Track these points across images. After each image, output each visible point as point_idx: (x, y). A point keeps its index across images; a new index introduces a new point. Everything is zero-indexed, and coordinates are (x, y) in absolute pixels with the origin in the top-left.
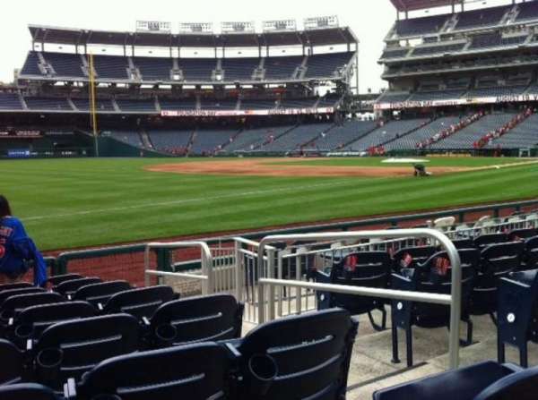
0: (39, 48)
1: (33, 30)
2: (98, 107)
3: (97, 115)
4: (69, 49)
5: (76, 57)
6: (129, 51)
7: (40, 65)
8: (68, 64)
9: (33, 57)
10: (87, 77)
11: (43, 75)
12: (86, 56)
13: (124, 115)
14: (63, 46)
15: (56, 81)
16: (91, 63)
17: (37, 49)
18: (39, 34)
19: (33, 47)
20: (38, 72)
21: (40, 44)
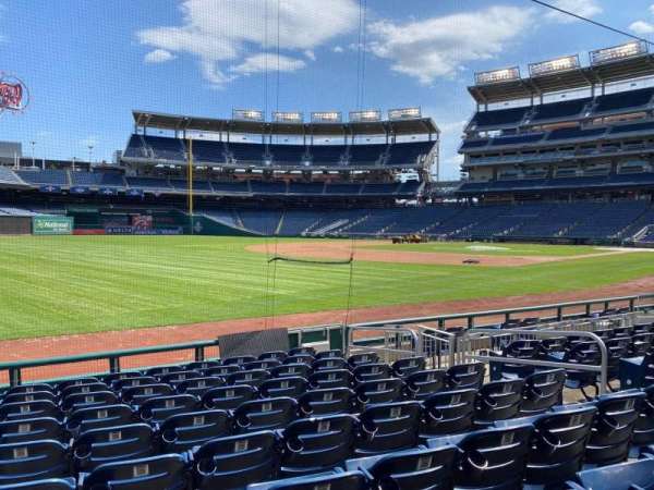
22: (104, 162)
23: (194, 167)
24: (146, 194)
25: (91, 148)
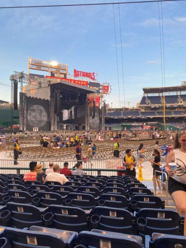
0: (146, 95)
1: (144, 90)
2: (166, 115)
3: (166, 118)
4: (156, 95)
5: (159, 97)
6: (179, 93)
7: (146, 101)
8: (156, 100)
9: (144, 98)
10: (162, 104)
11: (147, 104)
12: (162, 96)
13: (176, 117)
14: (154, 94)
15: (151, 106)
16: (164, 99)
17: (145, 96)
18: (146, 91)
19: (144, 95)
20: (145, 103)
21: (146, 94)
22: (133, 107)
23: (166, 106)
24: (147, 118)
25: (129, 103)
